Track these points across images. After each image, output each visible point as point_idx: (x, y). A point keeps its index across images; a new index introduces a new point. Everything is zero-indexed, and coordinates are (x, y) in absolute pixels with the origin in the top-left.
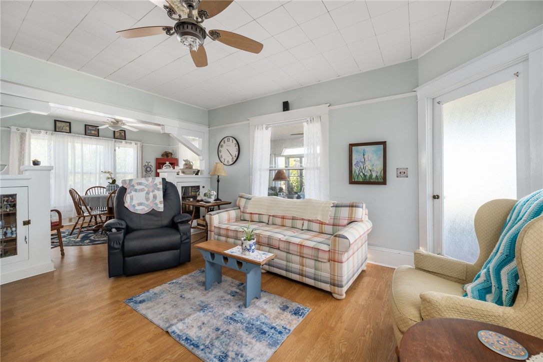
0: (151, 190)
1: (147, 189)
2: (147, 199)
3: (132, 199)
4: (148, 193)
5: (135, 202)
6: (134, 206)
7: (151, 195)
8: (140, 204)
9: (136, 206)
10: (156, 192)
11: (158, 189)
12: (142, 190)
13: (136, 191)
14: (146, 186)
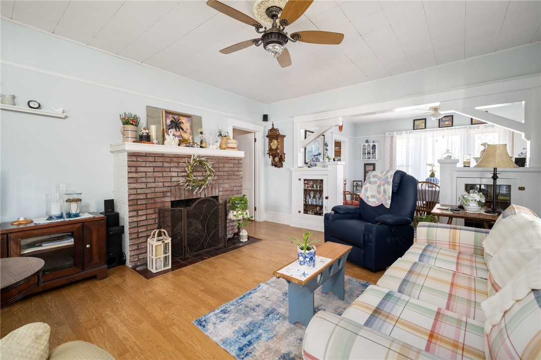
0: (382, 183)
1: (379, 182)
2: (379, 192)
3: (366, 190)
4: (379, 186)
5: (369, 194)
6: (368, 197)
7: (382, 188)
8: (373, 197)
9: (370, 197)
10: (386, 186)
11: (388, 183)
12: (375, 183)
13: (370, 183)
14: (378, 179)
